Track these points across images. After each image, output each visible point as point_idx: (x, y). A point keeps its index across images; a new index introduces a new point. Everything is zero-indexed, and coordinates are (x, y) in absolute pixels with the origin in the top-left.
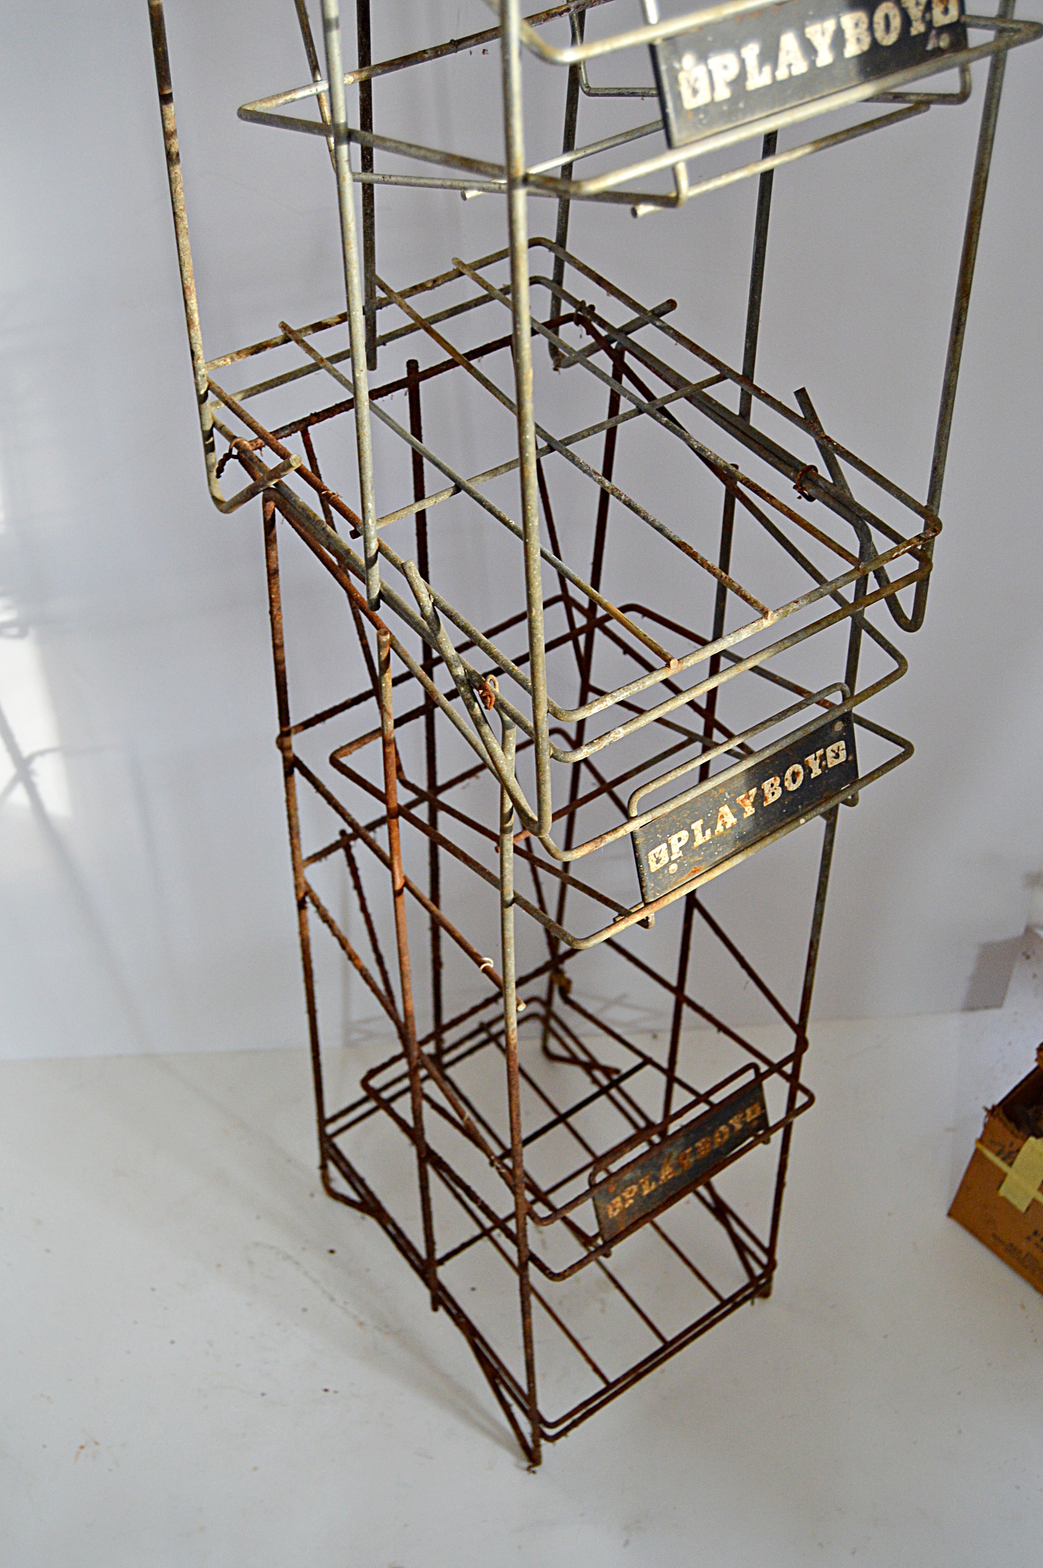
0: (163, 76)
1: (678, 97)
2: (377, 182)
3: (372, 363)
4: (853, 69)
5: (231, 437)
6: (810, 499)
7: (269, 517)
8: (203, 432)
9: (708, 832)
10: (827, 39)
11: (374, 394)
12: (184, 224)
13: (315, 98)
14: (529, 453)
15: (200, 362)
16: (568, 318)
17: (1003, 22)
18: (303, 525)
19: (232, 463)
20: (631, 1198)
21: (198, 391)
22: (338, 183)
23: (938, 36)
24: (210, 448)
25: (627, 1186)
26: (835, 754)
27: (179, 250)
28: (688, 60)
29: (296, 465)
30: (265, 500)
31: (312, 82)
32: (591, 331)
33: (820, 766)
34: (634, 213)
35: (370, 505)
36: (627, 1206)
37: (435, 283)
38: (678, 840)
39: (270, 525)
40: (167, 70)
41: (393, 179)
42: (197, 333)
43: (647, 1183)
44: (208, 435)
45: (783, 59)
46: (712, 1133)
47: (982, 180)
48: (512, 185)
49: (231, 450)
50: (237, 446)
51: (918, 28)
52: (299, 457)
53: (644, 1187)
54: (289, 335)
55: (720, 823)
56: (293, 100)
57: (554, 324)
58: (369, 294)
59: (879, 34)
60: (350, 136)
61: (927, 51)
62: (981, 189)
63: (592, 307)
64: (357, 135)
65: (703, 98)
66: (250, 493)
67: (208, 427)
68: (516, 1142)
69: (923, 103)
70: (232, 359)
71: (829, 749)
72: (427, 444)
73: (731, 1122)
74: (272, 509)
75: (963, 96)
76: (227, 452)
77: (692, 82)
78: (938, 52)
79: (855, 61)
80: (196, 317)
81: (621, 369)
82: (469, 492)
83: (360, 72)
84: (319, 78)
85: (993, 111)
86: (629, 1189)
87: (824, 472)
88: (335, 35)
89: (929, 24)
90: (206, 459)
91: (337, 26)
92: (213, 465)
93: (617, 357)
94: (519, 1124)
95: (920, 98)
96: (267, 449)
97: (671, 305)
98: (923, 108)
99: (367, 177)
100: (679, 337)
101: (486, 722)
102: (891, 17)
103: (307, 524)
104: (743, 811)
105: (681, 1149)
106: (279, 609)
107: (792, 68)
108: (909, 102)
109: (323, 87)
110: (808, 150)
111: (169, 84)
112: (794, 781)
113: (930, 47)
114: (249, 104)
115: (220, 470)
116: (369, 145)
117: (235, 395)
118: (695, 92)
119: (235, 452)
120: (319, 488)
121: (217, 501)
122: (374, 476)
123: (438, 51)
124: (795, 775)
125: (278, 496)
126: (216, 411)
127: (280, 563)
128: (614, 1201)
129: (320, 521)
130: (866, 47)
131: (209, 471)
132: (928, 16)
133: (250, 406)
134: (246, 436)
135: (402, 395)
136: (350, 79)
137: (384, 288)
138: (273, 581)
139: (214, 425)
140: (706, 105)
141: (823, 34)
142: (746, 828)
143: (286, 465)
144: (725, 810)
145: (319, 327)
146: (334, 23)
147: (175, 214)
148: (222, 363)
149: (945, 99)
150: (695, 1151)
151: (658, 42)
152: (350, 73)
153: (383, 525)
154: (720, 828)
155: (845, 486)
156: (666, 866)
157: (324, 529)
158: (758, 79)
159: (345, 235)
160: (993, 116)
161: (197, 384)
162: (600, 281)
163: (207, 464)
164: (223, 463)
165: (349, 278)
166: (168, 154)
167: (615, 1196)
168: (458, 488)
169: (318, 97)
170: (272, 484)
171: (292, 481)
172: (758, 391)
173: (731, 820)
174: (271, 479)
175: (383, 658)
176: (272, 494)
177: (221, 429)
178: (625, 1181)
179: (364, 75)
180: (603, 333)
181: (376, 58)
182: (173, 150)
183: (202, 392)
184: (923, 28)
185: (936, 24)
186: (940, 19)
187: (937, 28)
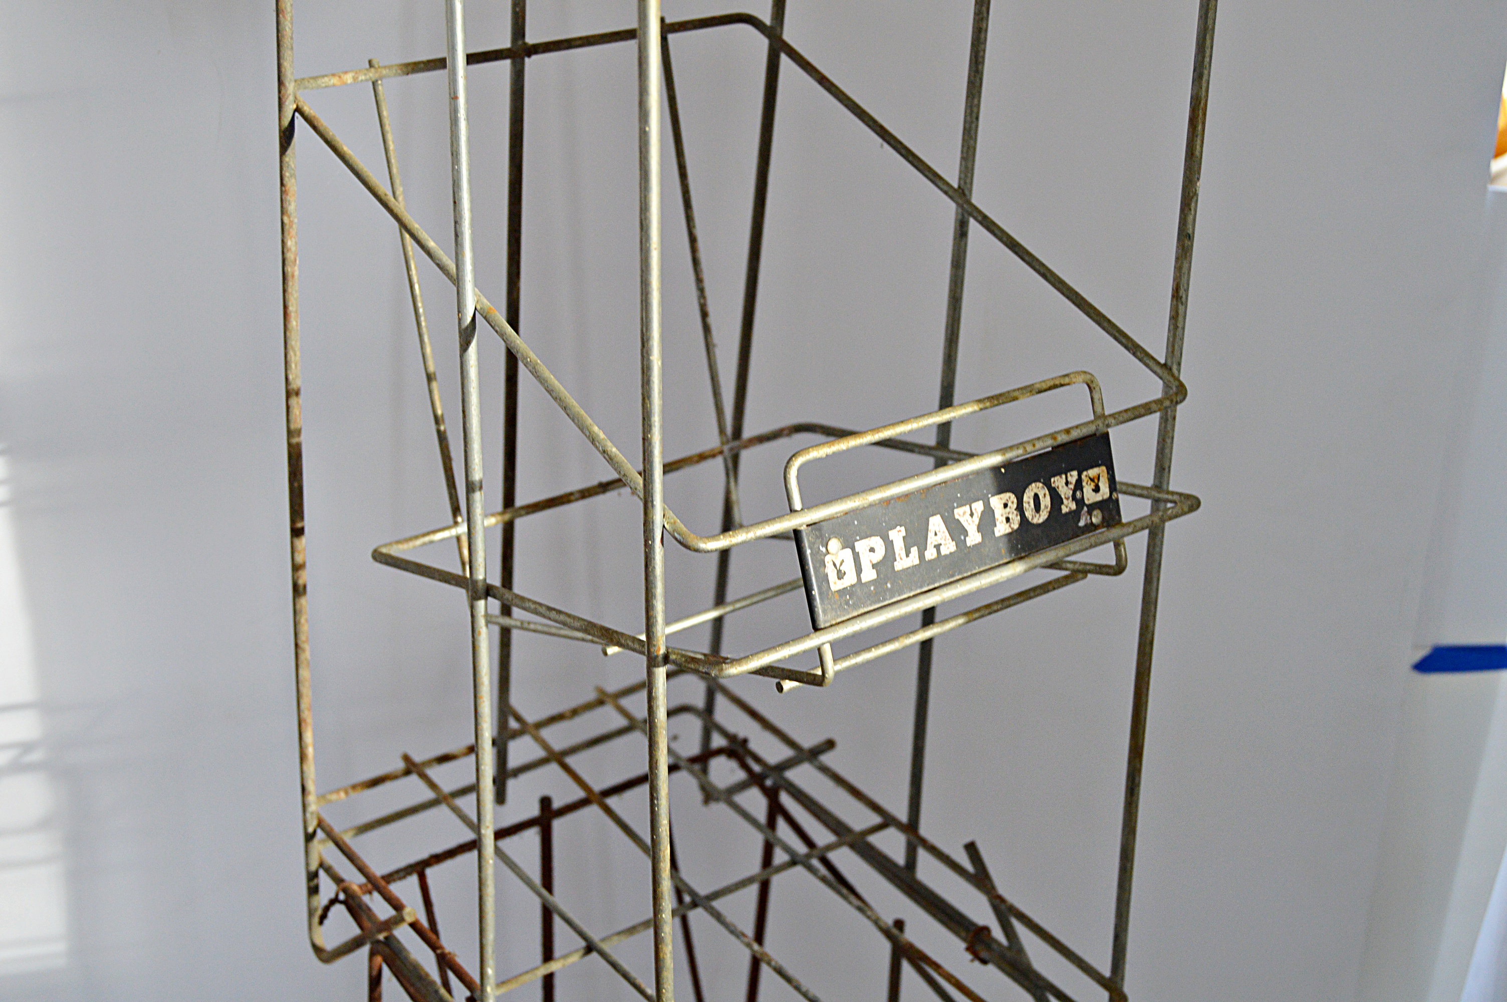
0: (297, 512)
1: (824, 579)
2: (516, 627)
3: (500, 797)
4: (1003, 547)
5: (338, 880)
6: (984, 962)
7: (375, 973)
8: (308, 872)
10: (976, 520)
11: (500, 834)
12: (306, 655)
13: (455, 541)
14: (665, 933)
15: (311, 798)
16: (719, 752)
17: (1159, 492)
18: (413, 985)
19: (339, 911)
21: (305, 828)
22: (473, 636)
23: (1090, 513)
24: (313, 890)
27: (297, 682)
28: (834, 544)
29: (409, 919)
30: (372, 954)
31: (451, 522)
32: (744, 766)
34: (780, 688)
35: (490, 971)
37: (575, 712)
39: (375, 982)
40: (301, 505)
41: (532, 626)
44: (312, 876)
45: (932, 540)
47: (1148, 641)
48: (652, 663)
49: (337, 895)
50: (345, 891)
51: (1068, 506)
52: (415, 910)
54: (411, 768)
56: (431, 542)
57: (702, 759)
58: (502, 725)
59: (1029, 513)
60: (489, 591)
61: (1080, 527)
62: (1147, 649)
63: (745, 741)
64: (496, 591)
65: (850, 579)
66: (354, 945)
67: (314, 866)
69: (1080, 573)
70: (347, 793)
72: (560, 898)
74: (378, 965)
75: (1118, 569)
76: (333, 896)
77: (838, 565)
78: (1090, 527)
79: (1005, 540)
80: (310, 751)
81: (776, 810)
82: (603, 954)
83: (503, 513)
84: (459, 519)
85: (1155, 575)
87: (998, 933)
88: (478, 496)
89: (1080, 503)
90: (309, 902)
91: (481, 488)
92: (316, 909)
93: (772, 795)
95: (1076, 567)
96: (376, 895)
97: (830, 745)
98: (1080, 576)
99: (506, 621)
100: (838, 780)
102: (1040, 498)
103: (418, 985)
107: (942, 548)
108: (1066, 569)
109: (462, 529)
110: (961, 621)
111: (302, 519)
113: (1082, 523)
114: (385, 545)
115: (323, 918)
116: (508, 603)
117: (346, 831)
118: (841, 575)
119: (342, 897)
120: (434, 946)
121: (317, 950)
122: (496, 939)
123: (585, 494)
125: (387, 950)
126: (324, 849)
129: (433, 983)
130: (1016, 526)
131: (311, 914)
132: (1078, 494)
133: (360, 845)
134: (355, 879)
135: (532, 836)
136: (492, 521)
137: (518, 718)
139: (321, 865)
140: (852, 586)
141: (972, 515)
143: (398, 918)
145: (445, 759)
146: (478, 485)
147: (297, 645)
148: (334, 797)
149: (1101, 570)
151: (803, 528)
152: (493, 515)
153: (503, 990)
155: (1020, 950)
157: (437, 992)
158: (904, 562)
159: (478, 689)
160: (1155, 580)
161: (305, 821)
162: (754, 714)
163: (309, 907)
164: (327, 909)
165: (479, 732)
166: (295, 586)
168: (590, 948)
169: (458, 538)
170: (381, 937)
171: (404, 935)
172: (924, 843)
174: (380, 931)
176: (381, 948)
177: (329, 870)
179: (507, 517)
180: (757, 768)
181: (520, 501)
182: (301, 582)
183: (310, 830)
184: (1073, 506)
185: (1086, 502)
186: (1090, 497)
187: (1088, 506)
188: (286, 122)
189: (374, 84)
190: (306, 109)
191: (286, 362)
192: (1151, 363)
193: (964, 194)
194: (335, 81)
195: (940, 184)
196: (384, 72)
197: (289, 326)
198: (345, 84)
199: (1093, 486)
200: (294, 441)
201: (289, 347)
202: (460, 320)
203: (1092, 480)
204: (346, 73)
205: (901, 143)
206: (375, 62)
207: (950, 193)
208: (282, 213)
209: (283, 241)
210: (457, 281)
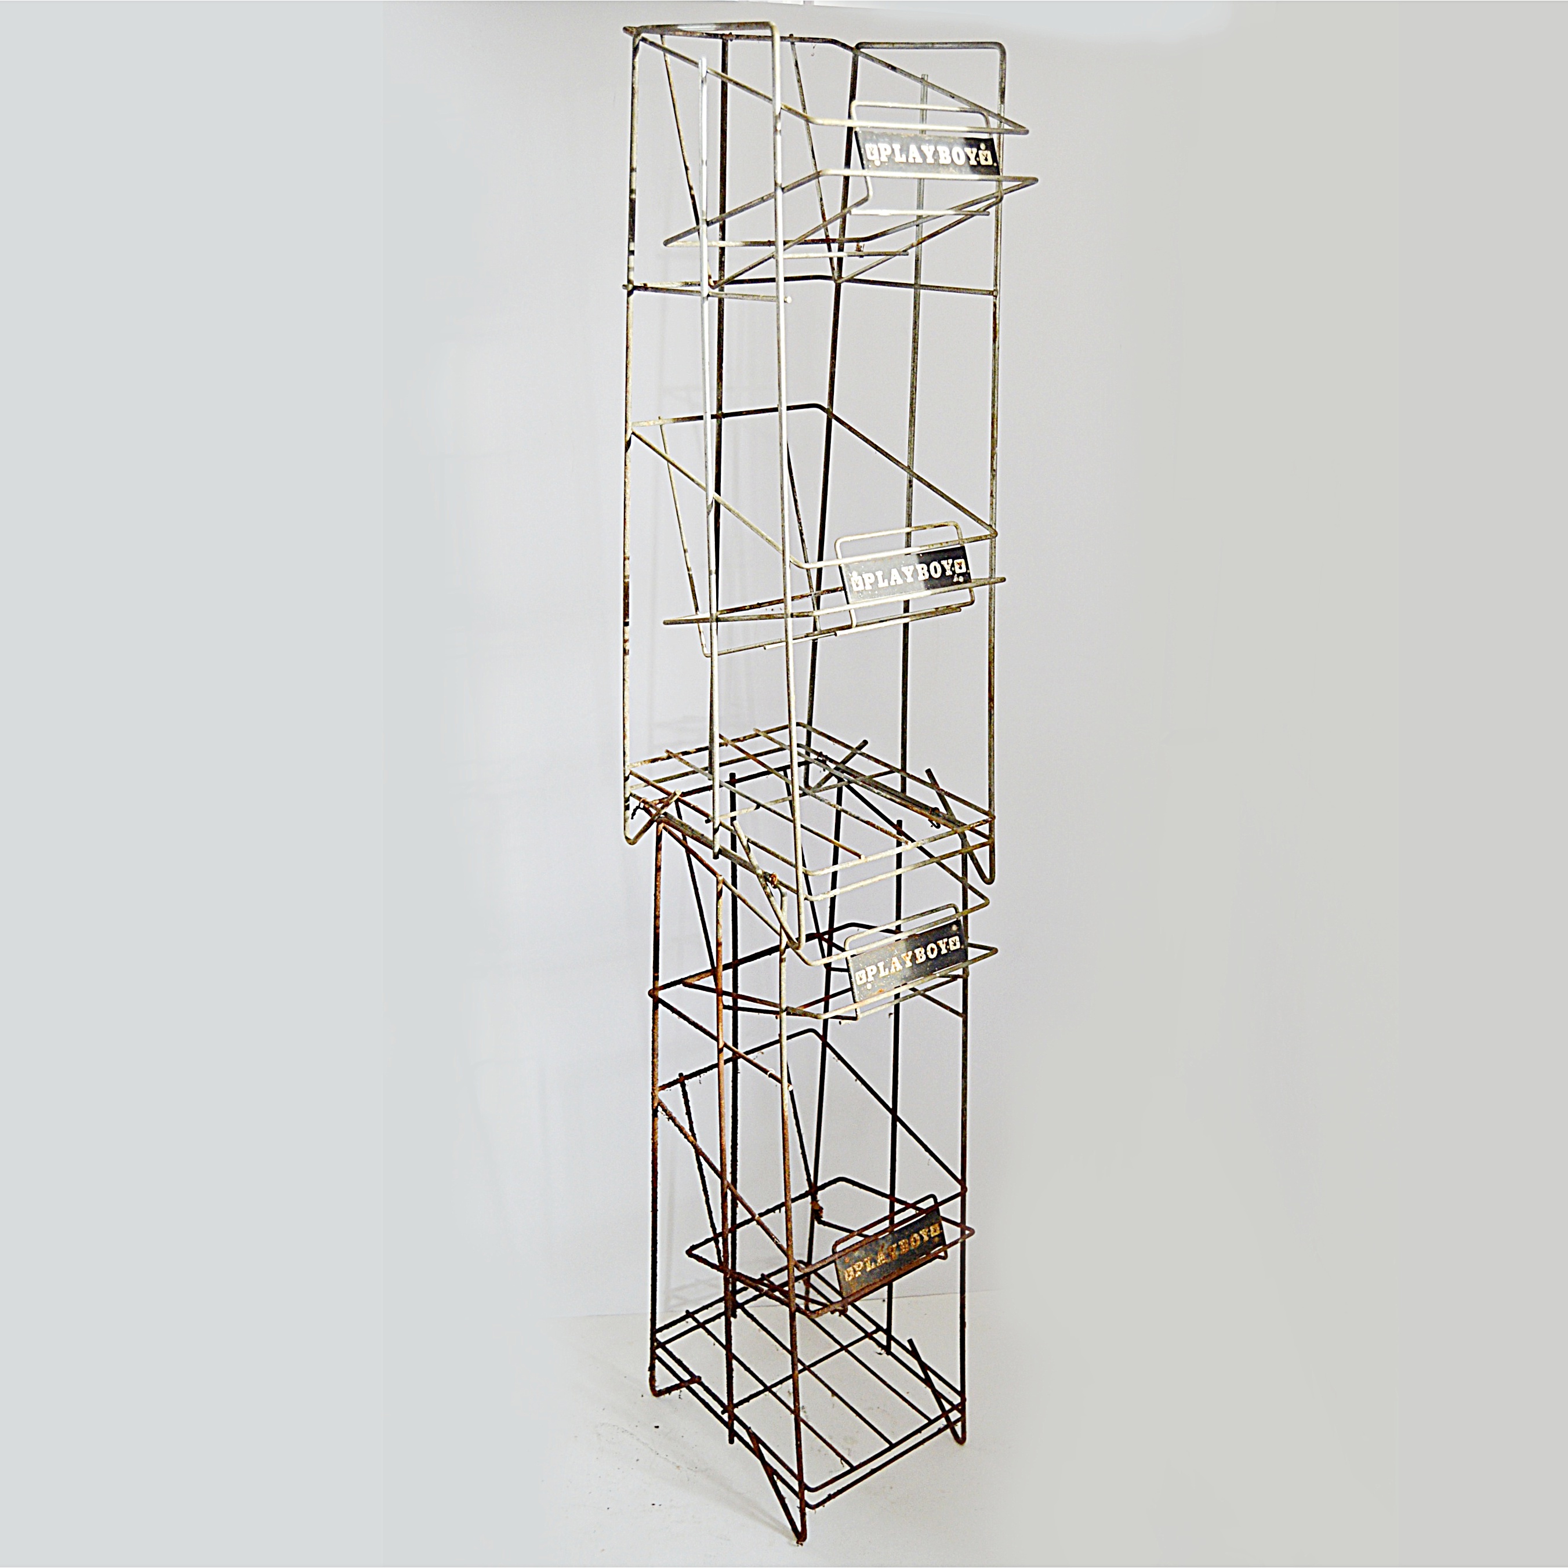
0: (626, 615)
5: (639, 797)
6: (938, 825)
7: (659, 834)
8: (625, 798)
9: (887, 970)
10: (911, 572)
12: (628, 684)
15: (627, 759)
19: (639, 813)
20: (860, 1271)
21: (624, 774)
23: (958, 577)
24: (627, 808)
25: (856, 1262)
26: (955, 943)
30: (656, 828)
32: (827, 767)
33: (946, 948)
36: (857, 1276)
38: (871, 970)
39: (658, 841)
40: (628, 612)
42: (627, 741)
43: (869, 1262)
44: (627, 800)
46: (909, 1237)
50: (642, 801)
53: (867, 1264)
54: (671, 756)
55: (893, 966)
66: (648, 826)
67: (627, 795)
68: (788, 1199)
70: (641, 763)
71: (950, 940)
73: (921, 1232)
74: (660, 831)
75: (971, 602)
76: (638, 805)
77: (856, 581)
78: (958, 583)
82: (765, 807)
86: (858, 1263)
90: (625, 814)
92: (628, 817)
94: (789, 1183)
97: (865, 743)
100: (869, 757)
101: (772, 895)
102: (937, 567)
104: (905, 963)
105: (890, 1243)
106: (659, 892)
111: (628, 617)
112: (932, 953)
115: (631, 819)
119: (641, 804)
121: (628, 839)
124: (932, 950)
126: (632, 784)
127: (662, 863)
128: (848, 1269)
131: (625, 822)
138: (658, 874)
139: (631, 793)
142: (908, 973)
144: (895, 959)
149: (965, 604)
150: (898, 1246)
154: (893, 970)
155: (952, 812)
156: (865, 984)
161: (624, 770)
162: (829, 738)
163: (625, 817)
164: (633, 815)
166: (624, 650)
167: (850, 1266)
168: (759, 806)
170: (662, 813)
172: (909, 776)
173: (899, 967)
175: (719, 890)
176: (663, 819)
177: (634, 794)
178: (855, 1257)
180: (833, 766)
182: (627, 648)
183: (627, 775)
184: (951, 573)
185: (957, 572)
186: (958, 571)
187: (957, 574)
188: (628, 439)
189: (661, 426)
190: (637, 433)
191: (624, 544)
192: (984, 524)
193: (910, 468)
194: (646, 424)
195: (900, 465)
196: (666, 421)
197: (626, 528)
198: (650, 426)
199: (959, 566)
200: (626, 580)
201: (626, 537)
202: (707, 502)
203: (958, 564)
204: (650, 421)
205: (883, 451)
206: (661, 417)
207: (904, 468)
208: (625, 478)
209: (625, 490)
210: (706, 489)
